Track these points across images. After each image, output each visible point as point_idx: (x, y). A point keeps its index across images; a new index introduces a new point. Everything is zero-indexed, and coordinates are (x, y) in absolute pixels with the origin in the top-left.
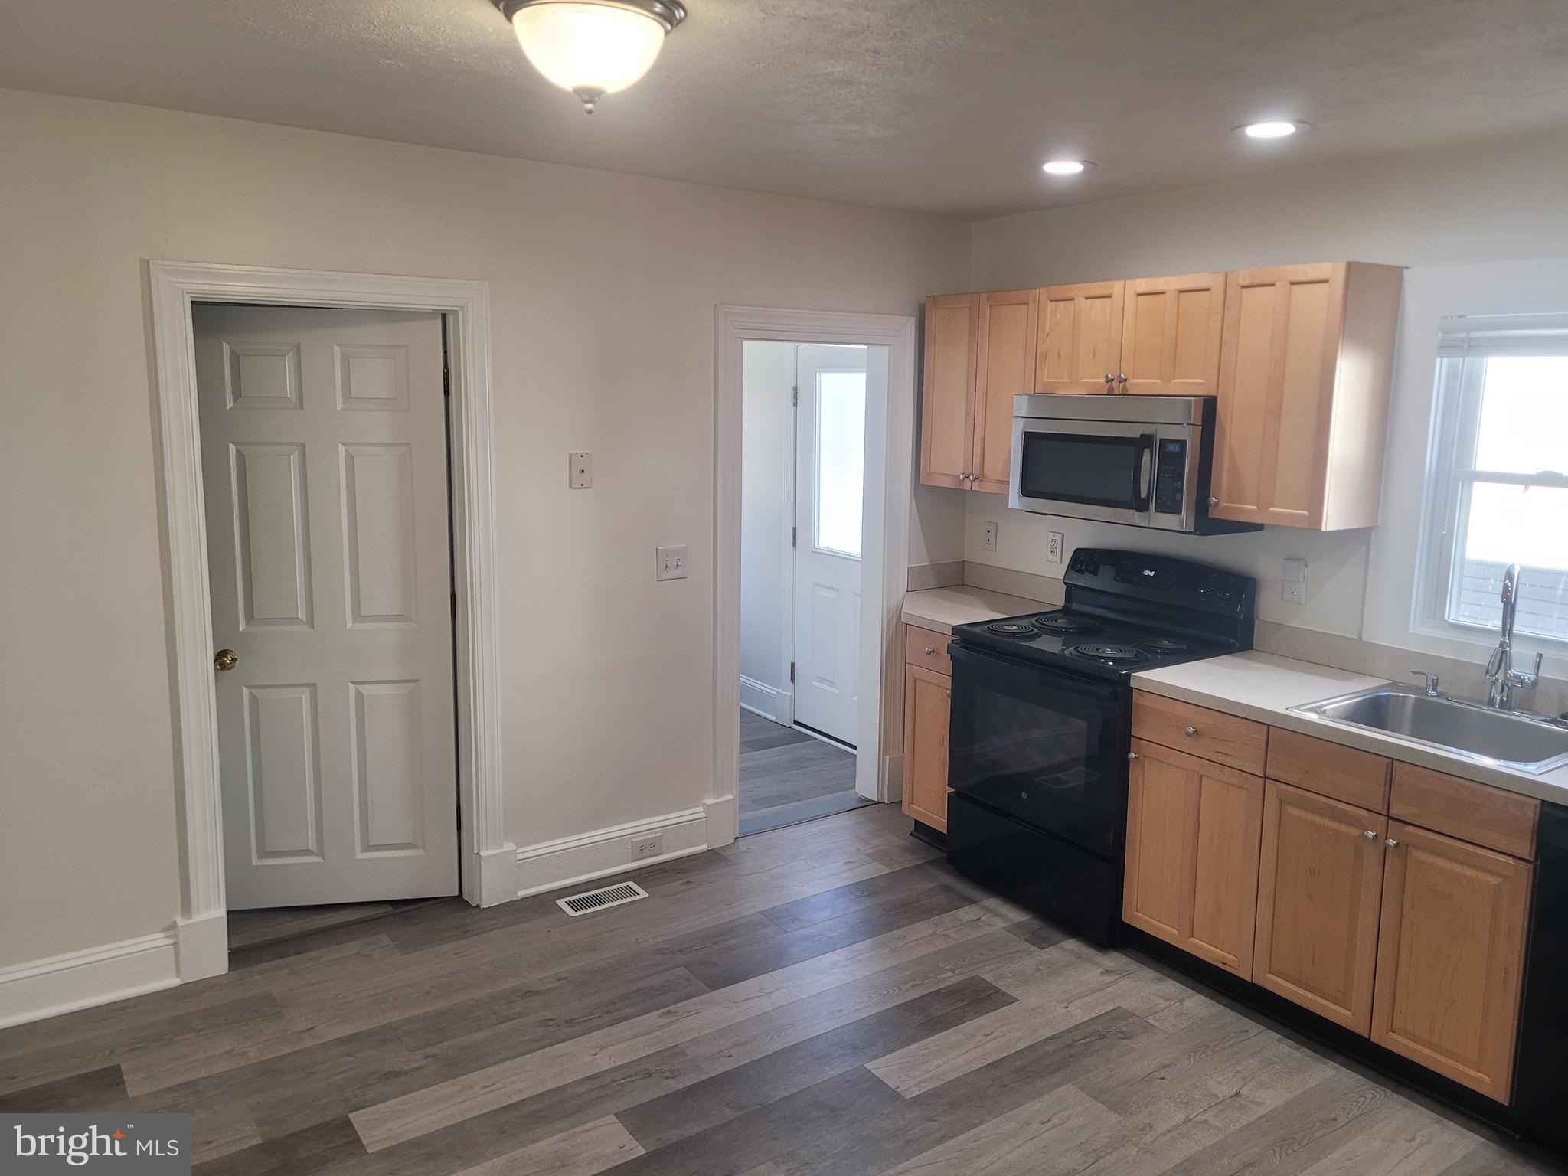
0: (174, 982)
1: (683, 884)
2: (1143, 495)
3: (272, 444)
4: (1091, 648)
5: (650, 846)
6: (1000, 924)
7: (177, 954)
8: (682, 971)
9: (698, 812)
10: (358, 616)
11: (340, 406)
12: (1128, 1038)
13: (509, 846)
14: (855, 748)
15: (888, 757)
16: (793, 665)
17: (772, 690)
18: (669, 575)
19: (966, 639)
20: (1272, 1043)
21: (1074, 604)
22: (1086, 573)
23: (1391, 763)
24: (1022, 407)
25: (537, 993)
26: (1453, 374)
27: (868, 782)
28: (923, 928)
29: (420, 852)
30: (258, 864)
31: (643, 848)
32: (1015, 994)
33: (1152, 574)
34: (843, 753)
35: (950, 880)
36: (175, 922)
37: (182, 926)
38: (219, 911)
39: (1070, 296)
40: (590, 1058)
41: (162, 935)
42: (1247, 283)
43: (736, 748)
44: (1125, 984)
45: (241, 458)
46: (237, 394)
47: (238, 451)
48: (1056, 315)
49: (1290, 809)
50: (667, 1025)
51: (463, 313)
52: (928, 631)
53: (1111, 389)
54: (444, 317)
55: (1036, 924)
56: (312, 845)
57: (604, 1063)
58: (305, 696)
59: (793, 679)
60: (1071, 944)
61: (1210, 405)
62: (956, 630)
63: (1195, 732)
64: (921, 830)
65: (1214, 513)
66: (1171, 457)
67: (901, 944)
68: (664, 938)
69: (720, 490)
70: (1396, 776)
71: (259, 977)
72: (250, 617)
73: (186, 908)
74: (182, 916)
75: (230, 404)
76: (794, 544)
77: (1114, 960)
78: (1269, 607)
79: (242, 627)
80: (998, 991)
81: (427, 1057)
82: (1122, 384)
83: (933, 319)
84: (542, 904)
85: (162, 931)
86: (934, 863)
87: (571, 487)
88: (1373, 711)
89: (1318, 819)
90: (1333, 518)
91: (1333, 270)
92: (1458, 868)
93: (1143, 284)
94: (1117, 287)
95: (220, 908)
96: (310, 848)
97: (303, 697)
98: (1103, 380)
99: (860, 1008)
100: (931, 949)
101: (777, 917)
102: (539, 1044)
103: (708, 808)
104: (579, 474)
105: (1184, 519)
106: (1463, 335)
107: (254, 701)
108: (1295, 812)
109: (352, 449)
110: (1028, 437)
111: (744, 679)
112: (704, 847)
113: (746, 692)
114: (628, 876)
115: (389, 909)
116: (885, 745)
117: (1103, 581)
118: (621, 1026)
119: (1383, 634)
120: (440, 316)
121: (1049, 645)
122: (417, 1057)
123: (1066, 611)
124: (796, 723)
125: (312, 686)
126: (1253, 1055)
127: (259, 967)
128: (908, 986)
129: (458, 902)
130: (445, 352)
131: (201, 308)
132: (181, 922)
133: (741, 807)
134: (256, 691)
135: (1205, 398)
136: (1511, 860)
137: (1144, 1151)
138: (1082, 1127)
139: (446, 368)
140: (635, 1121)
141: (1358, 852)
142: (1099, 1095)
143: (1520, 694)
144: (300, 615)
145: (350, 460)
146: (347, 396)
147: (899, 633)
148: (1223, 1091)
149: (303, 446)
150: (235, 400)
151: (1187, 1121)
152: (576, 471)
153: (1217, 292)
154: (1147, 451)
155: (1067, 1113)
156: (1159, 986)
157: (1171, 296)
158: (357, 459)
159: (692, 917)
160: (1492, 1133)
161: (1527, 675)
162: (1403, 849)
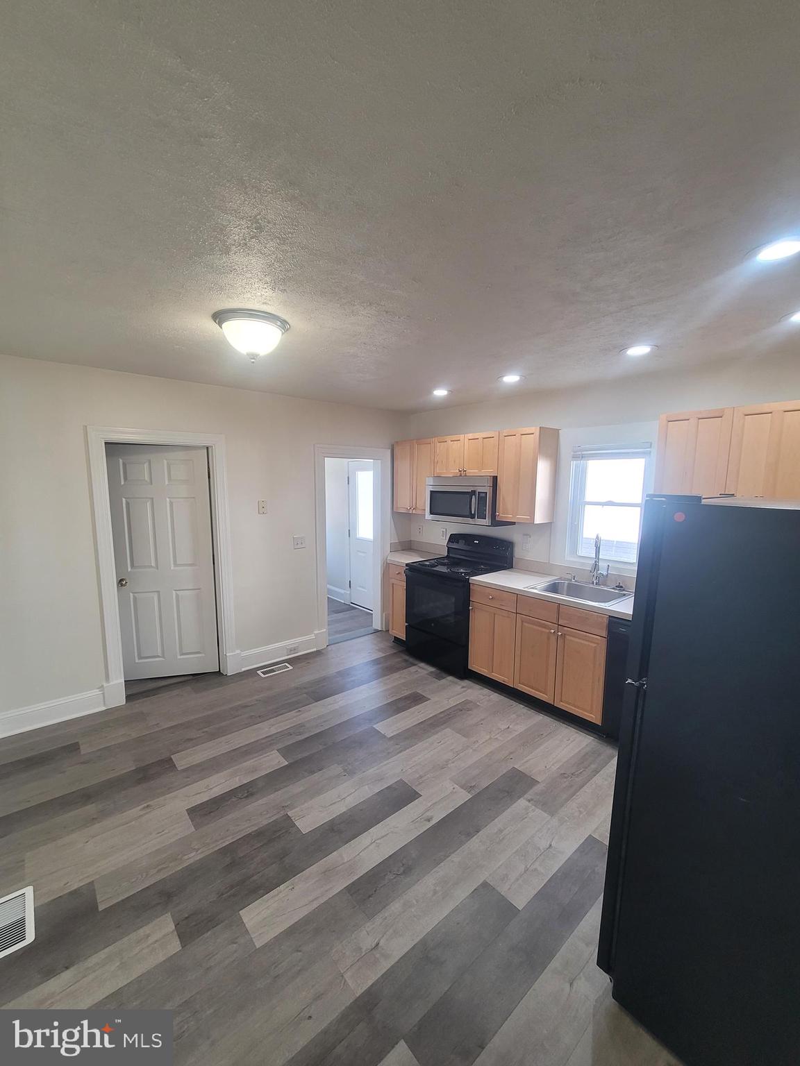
0: (104, 708)
1: (306, 663)
2: (473, 513)
3: (140, 498)
4: (456, 570)
5: (294, 650)
6: (424, 672)
7: (104, 697)
8: (305, 695)
9: (312, 636)
10: (175, 564)
11: (167, 483)
12: (470, 710)
13: (238, 651)
14: (372, 611)
15: (384, 614)
16: (350, 581)
17: (342, 591)
18: (298, 546)
19: (411, 568)
20: (521, 709)
21: (451, 555)
22: (455, 543)
23: (559, 606)
24: (430, 482)
25: (248, 706)
26: (577, 467)
27: (377, 624)
28: (396, 675)
29: (203, 655)
30: (139, 662)
31: (291, 651)
32: (429, 697)
33: (477, 542)
34: (368, 613)
35: (407, 658)
36: (103, 685)
39: (445, 440)
42: (506, 435)
43: (326, 613)
44: (469, 691)
45: (128, 503)
46: (126, 479)
47: (126, 501)
48: (441, 447)
49: (525, 624)
50: (298, 716)
51: (215, 447)
52: (397, 566)
53: (461, 474)
54: (207, 448)
55: (439, 671)
57: (273, 731)
59: (350, 587)
60: (450, 678)
61: (495, 479)
62: (407, 565)
63: (493, 598)
64: (397, 640)
65: (497, 519)
66: (482, 498)
67: (388, 681)
68: (298, 684)
69: (317, 518)
70: (560, 609)
71: (138, 705)
72: (132, 566)
73: (107, 678)
74: (106, 682)
75: (123, 483)
76: (349, 536)
77: (466, 683)
78: (518, 552)
79: (129, 570)
80: (423, 696)
81: (203, 733)
82: (464, 473)
83: (397, 450)
84: (252, 673)
85: (98, 689)
86: (401, 651)
87: (259, 513)
88: (554, 588)
89: (535, 627)
90: (539, 518)
91: (535, 430)
92: (582, 641)
93: (471, 436)
94: (462, 437)
95: (122, 679)
96: (159, 655)
97: (155, 596)
98: (458, 471)
99: (370, 706)
100: (399, 682)
101: (341, 674)
102: (249, 725)
103: (316, 635)
104: (262, 509)
105: (487, 521)
106: (580, 453)
107: (135, 599)
108: (526, 624)
109: (172, 500)
110: (432, 493)
111: (329, 586)
112: (315, 650)
113: (329, 591)
114: (285, 661)
116: (383, 609)
117: (460, 545)
119: (557, 560)
121: (443, 569)
122: (200, 733)
123: (447, 557)
124: (351, 603)
125: (158, 592)
126: (514, 713)
127: (138, 702)
129: (219, 673)
130: (208, 463)
131: (109, 445)
132: (105, 685)
133: (329, 635)
134: (136, 595)
135: (494, 477)
136: (599, 637)
137: (475, 750)
138: (453, 743)
139: (209, 468)
140: (285, 752)
141: (548, 638)
142: (459, 731)
143: (602, 580)
144: (152, 565)
145: (171, 504)
146: (170, 479)
147: (387, 567)
148: (503, 727)
149: (152, 499)
150: (125, 481)
151: (490, 738)
152: (261, 507)
153: (496, 438)
154: (474, 496)
155: (446, 739)
156: (481, 691)
157: (481, 440)
158: (174, 504)
159: (309, 675)
160: (596, 736)
161: (605, 573)
162: (563, 636)
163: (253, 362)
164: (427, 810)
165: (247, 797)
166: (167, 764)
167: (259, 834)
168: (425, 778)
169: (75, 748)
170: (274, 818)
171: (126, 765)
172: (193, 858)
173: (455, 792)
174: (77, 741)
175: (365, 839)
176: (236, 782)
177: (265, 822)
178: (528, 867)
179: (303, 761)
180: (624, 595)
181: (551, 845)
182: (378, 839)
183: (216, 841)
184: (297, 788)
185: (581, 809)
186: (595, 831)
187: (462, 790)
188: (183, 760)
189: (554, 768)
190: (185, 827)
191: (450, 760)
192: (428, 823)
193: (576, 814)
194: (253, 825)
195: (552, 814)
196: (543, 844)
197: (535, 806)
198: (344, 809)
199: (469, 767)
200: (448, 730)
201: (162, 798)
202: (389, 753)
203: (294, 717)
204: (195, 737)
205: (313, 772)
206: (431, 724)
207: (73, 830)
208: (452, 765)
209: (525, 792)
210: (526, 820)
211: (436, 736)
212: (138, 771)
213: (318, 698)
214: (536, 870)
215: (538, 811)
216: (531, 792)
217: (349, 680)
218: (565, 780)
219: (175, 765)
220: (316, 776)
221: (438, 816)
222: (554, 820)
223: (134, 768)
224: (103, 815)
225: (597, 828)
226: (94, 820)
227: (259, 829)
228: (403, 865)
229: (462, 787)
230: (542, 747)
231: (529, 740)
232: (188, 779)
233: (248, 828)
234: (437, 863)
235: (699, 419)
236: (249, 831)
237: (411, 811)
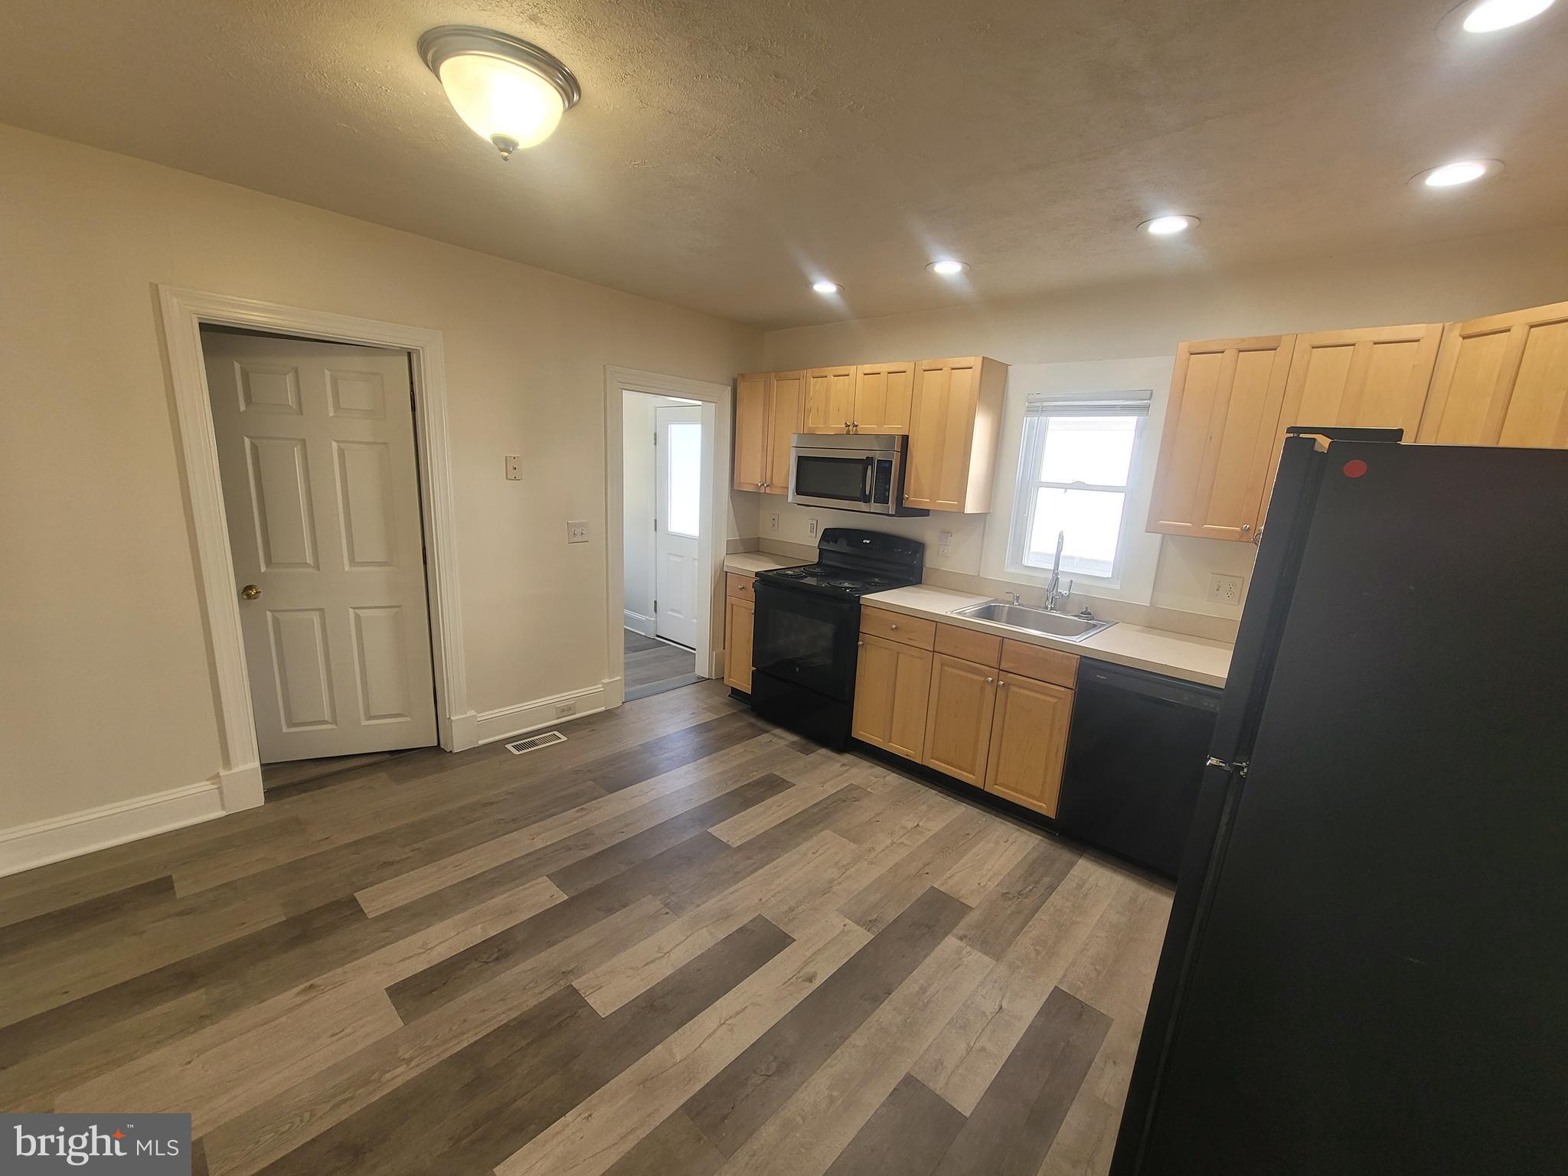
0: (222, 813)
1: (590, 731)
2: (867, 493)
3: (278, 439)
4: (837, 583)
5: (569, 709)
6: (782, 743)
7: (221, 793)
8: (591, 783)
9: (599, 687)
10: (353, 562)
11: (331, 414)
12: (858, 801)
13: (472, 713)
14: (694, 649)
15: (714, 653)
16: (656, 602)
17: (643, 618)
18: (576, 539)
19: (764, 580)
20: (933, 796)
21: (824, 561)
22: (831, 543)
23: (1003, 639)
24: (794, 440)
25: (492, 803)
26: (1031, 427)
27: (703, 667)
28: (739, 748)
29: (409, 719)
30: (288, 731)
31: (563, 711)
32: (793, 782)
33: (868, 542)
34: (687, 653)
35: (752, 720)
36: (218, 773)
37: (224, 776)
38: (253, 764)
39: (825, 374)
40: (529, 842)
41: (208, 783)
42: (927, 368)
43: (622, 650)
44: (854, 770)
45: (255, 449)
46: (248, 400)
47: (252, 443)
48: (815, 386)
49: (946, 668)
50: (581, 817)
51: (424, 352)
52: (741, 576)
53: (848, 431)
54: (409, 354)
55: (804, 742)
56: (327, 717)
57: (539, 844)
58: (316, 618)
59: (656, 610)
60: (823, 751)
61: (905, 439)
62: (757, 574)
63: (896, 628)
64: (736, 693)
65: (906, 504)
66: (884, 468)
67: (725, 758)
68: (578, 764)
69: (609, 492)
70: (1005, 647)
71: (288, 806)
72: (269, 562)
73: (227, 761)
74: (224, 768)
75: (243, 408)
76: (656, 530)
77: (848, 758)
78: (931, 560)
79: (263, 569)
80: (784, 781)
81: (413, 851)
82: (854, 428)
83: (740, 389)
84: (497, 747)
85: (207, 780)
86: (744, 711)
87: (507, 478)
88: (988, 613)
89: (962, 673)
90: (971, 506)
91: (975, 362)
92: (1035, 695)
93: (868, 368)
94: (852, 369)
95: (254, 762)
96: (326, 719)
97: (315, 618)
98: (844, 426)
99: (701, 798)
100: (744, 760)
101: (647, 748)
102: (494, 835)
103: (604, 685)
104: (513, 470)
105: (891, 507)
106: (1039, 404)
107: (276, 621)
108: (950, 670)
109: (343, 446)
110: (801, 460)
111: (627, 612)
112: (603, 709)
113: (628, 620)
114: (553, 728)
115: (388, 756)
116: (713, 646)
117: (842, 546)
118: (549, 820)
119: (991, 573)
120: (406, 354)
121: (811, 581)
122: (407, 851)
123: (819, 564)
124: (658, 636)
125: (321, 610)
126: (923, 804)
127: (289, 800)
128: (731, 782)
129: (437, 749)
130: (412, 383)
131: (206, 328)
132: (223, 773)
133: (626, 685)
134: (277, 615)
135: (903, 436)
136: (1062, 689)
137: (871, 863)
138: (836, 853)
139: (412, 391)
140: (561, 878)
141: (982, 690)
142: (844, 834)
143: (1060, 603)
144: (308, 562)
145: (341, 452)
146: (337, 407)
147: (723, 579)
148: (910, 825)
149: (304, 442)
150: (247, 405)
151: (893, 843)
152: (510, 468)
153: (910, 372)
154: (870, 467)
155: (827, 846)
156: (873, 770)
157: (884, 375)
158: (346, 452)
159: (595, 751)
160: (1044, 834)
161: (1065, 592)
162: (1006, 686)
163: (506, 159)
164: (806, 964)
165: (497, 959)
166: (349, 909)
167: (522, 1024)
168: (800, 909)
169: (164, 887)
170: (549, 994)
171: (270, 914)
172: (400, 1076)
173: (848, 932)
174: (169, 873)
175: (709, 1019)
176: (477, 934)
177: (533, 1002)
178: (972, 1044)
179: (594, 893)
180: (1095, 626)
181: (1001, 1008)
182: (731, 1017)
183: (446, 1041)
184: (583, 940)
185: (1038, 948)
186: (1061, 981)
187: (858, 927)
188: (375, 901)
189: (992, 886)
190: (386, 1021)
191: (834, 880)
192: (807, 984)
193: (1033, 955)
194: (510, 1009)
195: (998, 957)
196: (990, 1007)
197: (970, 946)
198: (669, 972)
199: (865, 889)
200: (828, 832)
201: (339, 970)
202: (736, 873)
203: (576, 819)
204: (397, 859)
205: (611, 911)
206: (800, 824)
207: (158, 1042)
208: (838, 887)
209: (955, 925)
210: (960, 969)
211: (808, 844)
212: (291, 923)
213: (613, 788)
214: (983, 1049)
215: (977, 955)
216: (962, 923)
217: (663, 756)
218: (1010, 902)
219: (362, 911)
220: (618, 918)
221: (825, 971)
222: (1001, 967)
223: (284, 919)
224: (221, 1009)
225: (1065, 976)
226: (202, 1020)
227: (522, 1014)
228: (775, 1058)
229: (857, 923)
230: (969, 855)
231: (950, 845)
232: (388, 934)
233: (501, 1015)
234: (831, 1049)
235: (1240, 351)
236: (504, 1019)
237: (781, 966)
